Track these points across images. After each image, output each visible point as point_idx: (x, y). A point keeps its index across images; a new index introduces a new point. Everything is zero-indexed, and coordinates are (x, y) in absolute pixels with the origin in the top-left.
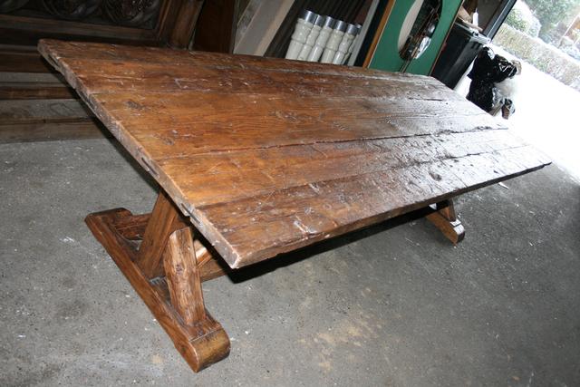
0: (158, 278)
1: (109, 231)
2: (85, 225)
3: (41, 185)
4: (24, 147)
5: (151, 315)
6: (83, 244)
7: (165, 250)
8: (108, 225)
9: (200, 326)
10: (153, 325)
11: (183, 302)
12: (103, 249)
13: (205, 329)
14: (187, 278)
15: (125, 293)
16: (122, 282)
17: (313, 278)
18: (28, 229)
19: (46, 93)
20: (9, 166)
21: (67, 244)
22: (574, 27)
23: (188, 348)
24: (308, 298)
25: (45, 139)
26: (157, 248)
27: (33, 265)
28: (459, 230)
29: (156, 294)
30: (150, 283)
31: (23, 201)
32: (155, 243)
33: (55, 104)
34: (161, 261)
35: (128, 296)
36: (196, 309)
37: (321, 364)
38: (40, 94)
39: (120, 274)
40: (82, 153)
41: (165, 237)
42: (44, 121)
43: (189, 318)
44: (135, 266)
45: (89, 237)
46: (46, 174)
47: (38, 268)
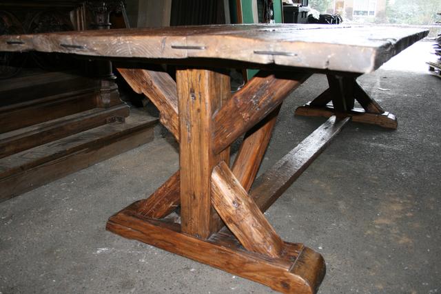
0: (213, 235)
1: (138, 220)
2: (109, 233)
3: (46, 221)
4: (12, 203)
5: (227, 275)
6: (117, 247)
7: (211, 195)
8: (133, 216)
9: (286, 254)
10: (236, 282)
11: (257, 237)
12: (139, 243)
13: (292, 254)
14: (249, 211)
15: (188, 269)
16: (177, 261)
17: (328, 187)
18: (55, 260)
19: (12, 148)
20: (7, 220)
21: (102, 254)
22: (337, 8)
23: (289, 280)
24: (339, 202)
25: (30, 189)
26: (202, 197)
27: (81, 287)
28: (391, 116)
29: (222, 248)
30: (210, 242)
31: (36, 239)
32: (198, 195)
33: (24, 154)
34: (212, 210)
35: (193, 270)
36: (272, 238)
37: (401, 242)
38: (7, 150)
39: (171, 256)
40: (69, 186)
41: (207, 179)
42: (22, 168)
43: (271, 251)
44: (184, 236)
45: (119, 241)
46: (46, 212)
47: (87, 286)
